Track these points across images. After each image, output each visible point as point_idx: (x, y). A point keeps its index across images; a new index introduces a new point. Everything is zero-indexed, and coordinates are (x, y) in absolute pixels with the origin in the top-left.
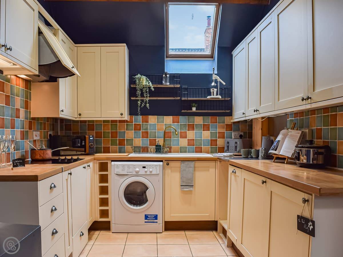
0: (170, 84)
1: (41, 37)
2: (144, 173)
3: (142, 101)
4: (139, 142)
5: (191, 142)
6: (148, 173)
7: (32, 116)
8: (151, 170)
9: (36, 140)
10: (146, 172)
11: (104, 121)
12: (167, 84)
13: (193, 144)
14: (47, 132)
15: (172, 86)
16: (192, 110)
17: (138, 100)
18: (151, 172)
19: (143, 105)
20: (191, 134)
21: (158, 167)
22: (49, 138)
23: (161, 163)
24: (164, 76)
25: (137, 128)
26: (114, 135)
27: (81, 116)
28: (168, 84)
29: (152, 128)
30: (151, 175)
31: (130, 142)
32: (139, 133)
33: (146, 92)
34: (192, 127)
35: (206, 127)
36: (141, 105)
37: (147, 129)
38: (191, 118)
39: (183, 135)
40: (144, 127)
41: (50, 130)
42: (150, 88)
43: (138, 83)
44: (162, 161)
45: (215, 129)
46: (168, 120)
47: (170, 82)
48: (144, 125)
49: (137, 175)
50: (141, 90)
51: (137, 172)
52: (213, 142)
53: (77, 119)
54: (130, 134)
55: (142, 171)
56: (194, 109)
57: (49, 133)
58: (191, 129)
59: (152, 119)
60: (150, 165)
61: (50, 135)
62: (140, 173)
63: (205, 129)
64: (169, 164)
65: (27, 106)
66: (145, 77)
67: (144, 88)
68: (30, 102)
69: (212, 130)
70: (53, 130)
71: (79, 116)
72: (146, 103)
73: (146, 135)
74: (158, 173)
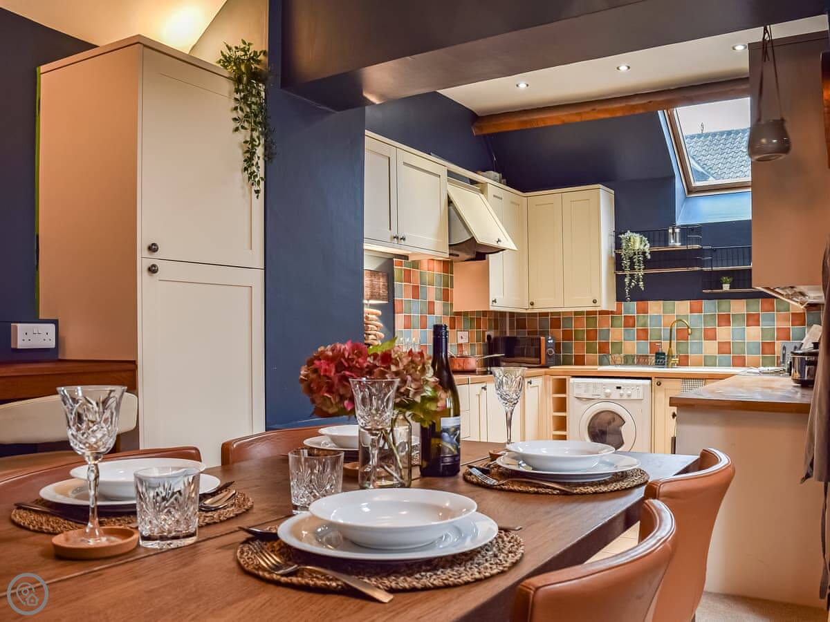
0: (682, 245)
1: (451, 207)
2: (618, 397)
3: (632, 276)
4: (632, 347)
5: (724, 348)
6: (625, 397)
7: (454, 310)
8: (630, 392)
9: (462, 344)
10: (621, 395)
11: (576, 313)
12: (675, 244)
13: (728, 352)
14: (484, 332)
15: (684, 248)
16: (722, 288)
17: (625, 276)
18: (629, 396)
19: (633, 284)
20: (724, 333)
21: (641, 389)
22: (486, 340)
23: (648, 382)
24: (670, 231)
25: (629, 322)
26: (592, 335)
27: (534, 306)
28: (678, 244)
29: (653, 323)
30: (630, 400)
31: (618, 346)
32: (632, 331)
33: (639, 262)
34: (725, 320)
35: (753, 320)
36: (630, 284)
37: (645, 324)
38: (724, 303)
39: (710, 334)
40: (641, 321)
41: (490, 329)
42: (644, 253)
43: (624, 247)
44: (650, 379)
45: (771, 323)
46: (682, 307)
47: (680, 241)
48: (640, 318)
49: (608, 400)
50: (631, 259)
51: (608, 395)
52: (767, 347)
53: (529, 311)
54: (616, 333)
55: (616, 394)
56: (726, 287)
57: (487, 334)
58: (723, 324)
59: (655, 307)
60: (628, 385)
61: (489, 337)
62: (612, 397)
63: (750, 323)
64: (660, 384)
65: (446, 296)
66: (638, 235)
67: (635, 254)
68: (452, 291)
69: (764, 325)
70: (496, 328)
71: (531, 307)
72: (638, 281)
73: (643, 335)
74: (640, 398)
